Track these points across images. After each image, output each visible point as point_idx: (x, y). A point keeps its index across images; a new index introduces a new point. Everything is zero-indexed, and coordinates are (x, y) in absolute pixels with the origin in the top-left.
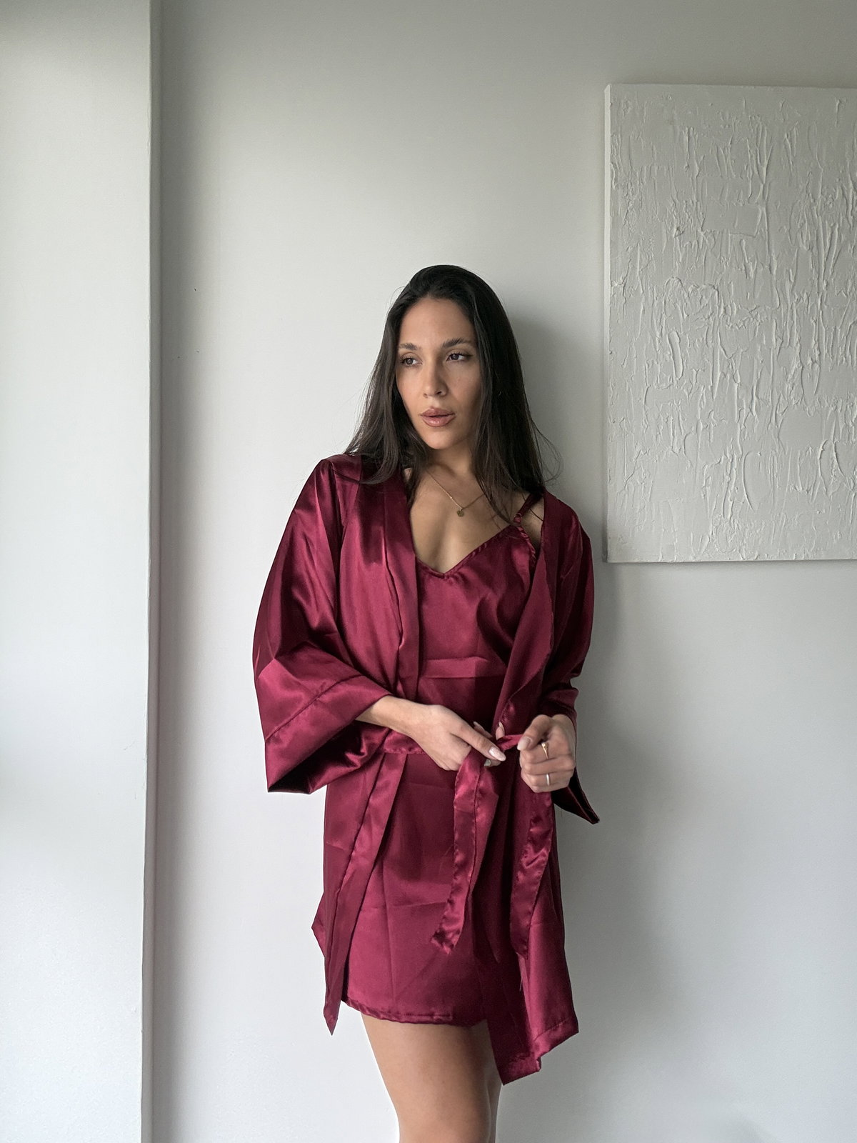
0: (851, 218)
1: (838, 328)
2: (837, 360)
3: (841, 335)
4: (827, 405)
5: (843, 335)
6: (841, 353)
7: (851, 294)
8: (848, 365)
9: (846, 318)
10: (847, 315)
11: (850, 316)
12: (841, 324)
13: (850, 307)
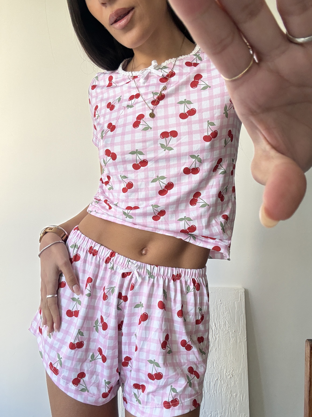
0: (214, 337)
1: (211, 381)
2: (211, 395)
3: (212, 384)
4: (207, 414)
5: (213, 384)
6: (212, 392)
7: (216, 367)
8: (215, 396)
9: (214, 378)
10: (214, 376)
11: (215, 376)
12: (212, 380)
13: (215, 373)
